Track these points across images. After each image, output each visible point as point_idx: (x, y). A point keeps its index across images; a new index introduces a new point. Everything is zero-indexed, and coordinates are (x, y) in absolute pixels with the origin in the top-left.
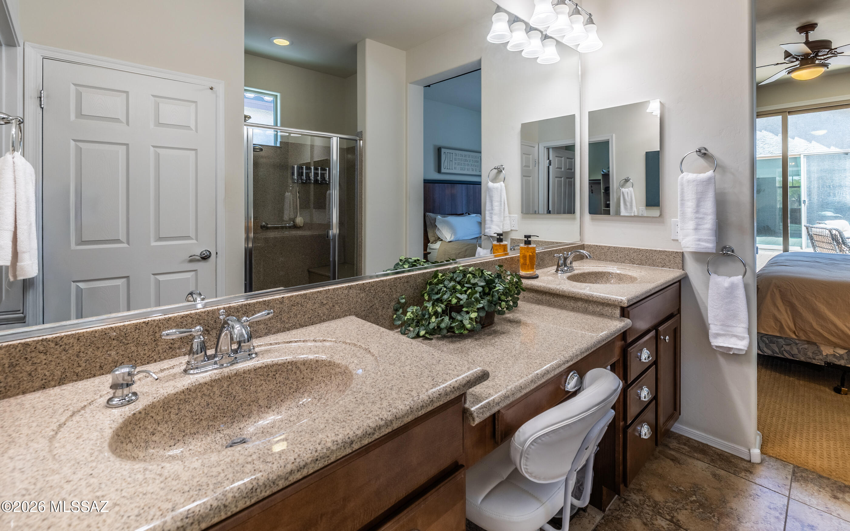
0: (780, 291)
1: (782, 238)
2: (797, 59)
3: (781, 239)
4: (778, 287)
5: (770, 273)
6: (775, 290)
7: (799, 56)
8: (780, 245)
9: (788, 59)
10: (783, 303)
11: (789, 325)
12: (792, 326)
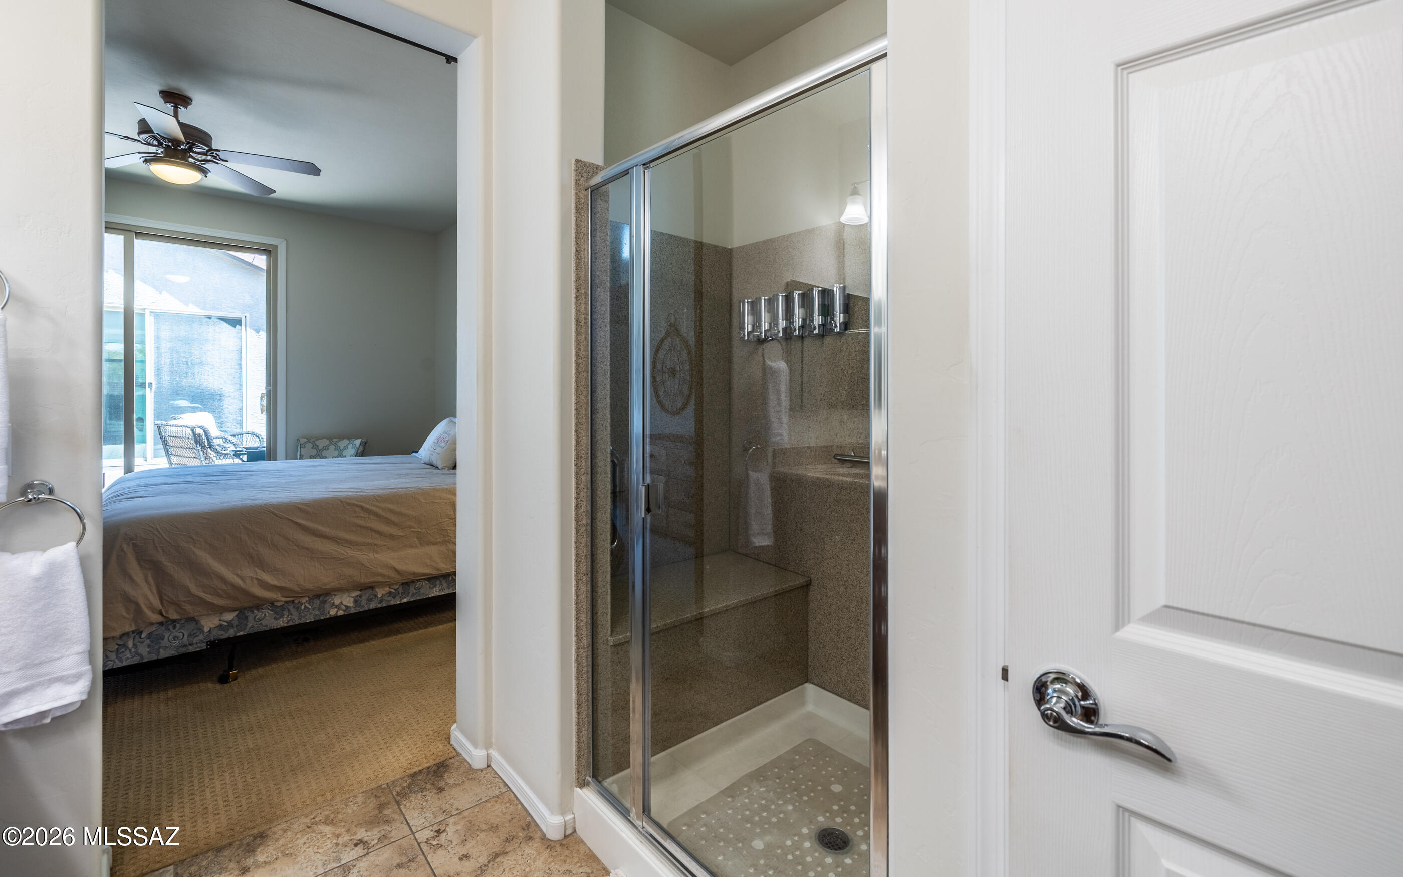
0: (135, 545)
1: (122, 446)
2: (160, 144)
3: (120, 448)
4: (131, 539)
5: (113, 516)
6: (125, 547)
7: (164, 138)
8: (121, 457)
9: (144, 136)
10: (139, 564)
11: (151, 604)
12: (156, 603)
